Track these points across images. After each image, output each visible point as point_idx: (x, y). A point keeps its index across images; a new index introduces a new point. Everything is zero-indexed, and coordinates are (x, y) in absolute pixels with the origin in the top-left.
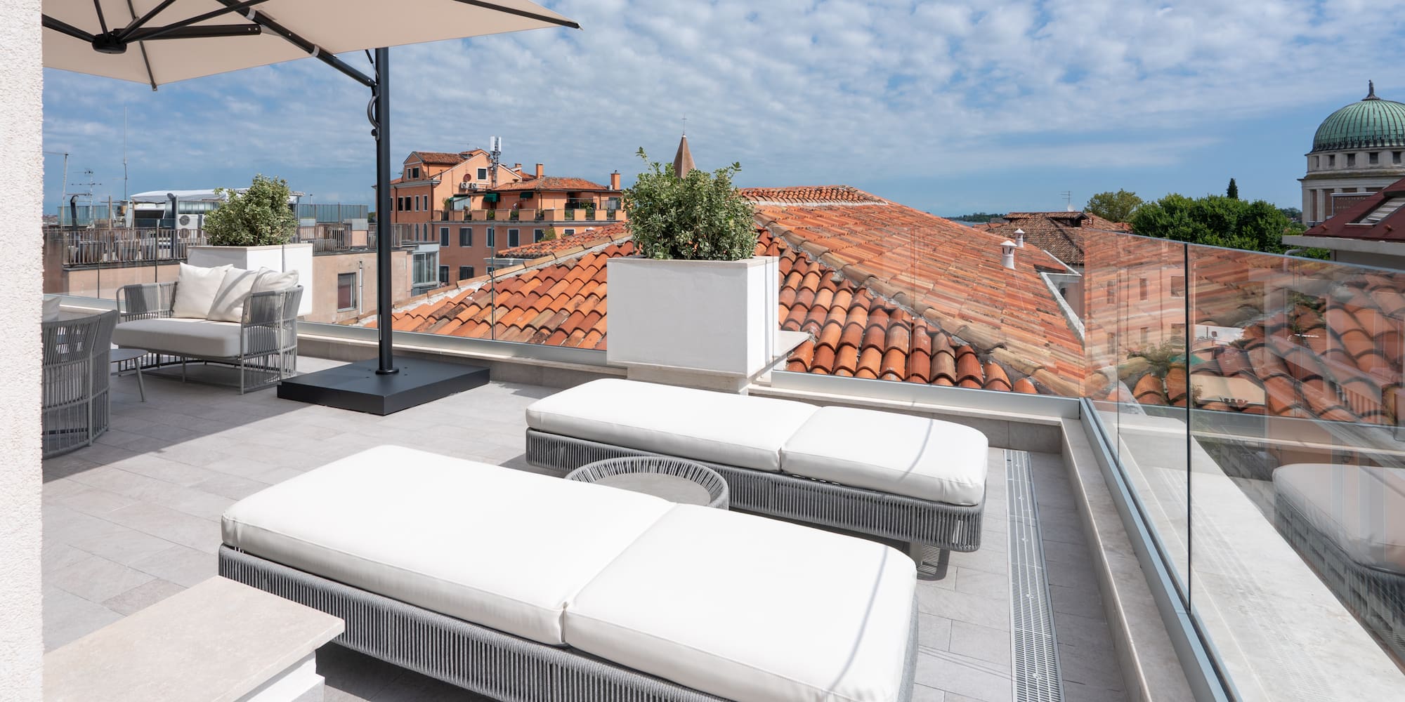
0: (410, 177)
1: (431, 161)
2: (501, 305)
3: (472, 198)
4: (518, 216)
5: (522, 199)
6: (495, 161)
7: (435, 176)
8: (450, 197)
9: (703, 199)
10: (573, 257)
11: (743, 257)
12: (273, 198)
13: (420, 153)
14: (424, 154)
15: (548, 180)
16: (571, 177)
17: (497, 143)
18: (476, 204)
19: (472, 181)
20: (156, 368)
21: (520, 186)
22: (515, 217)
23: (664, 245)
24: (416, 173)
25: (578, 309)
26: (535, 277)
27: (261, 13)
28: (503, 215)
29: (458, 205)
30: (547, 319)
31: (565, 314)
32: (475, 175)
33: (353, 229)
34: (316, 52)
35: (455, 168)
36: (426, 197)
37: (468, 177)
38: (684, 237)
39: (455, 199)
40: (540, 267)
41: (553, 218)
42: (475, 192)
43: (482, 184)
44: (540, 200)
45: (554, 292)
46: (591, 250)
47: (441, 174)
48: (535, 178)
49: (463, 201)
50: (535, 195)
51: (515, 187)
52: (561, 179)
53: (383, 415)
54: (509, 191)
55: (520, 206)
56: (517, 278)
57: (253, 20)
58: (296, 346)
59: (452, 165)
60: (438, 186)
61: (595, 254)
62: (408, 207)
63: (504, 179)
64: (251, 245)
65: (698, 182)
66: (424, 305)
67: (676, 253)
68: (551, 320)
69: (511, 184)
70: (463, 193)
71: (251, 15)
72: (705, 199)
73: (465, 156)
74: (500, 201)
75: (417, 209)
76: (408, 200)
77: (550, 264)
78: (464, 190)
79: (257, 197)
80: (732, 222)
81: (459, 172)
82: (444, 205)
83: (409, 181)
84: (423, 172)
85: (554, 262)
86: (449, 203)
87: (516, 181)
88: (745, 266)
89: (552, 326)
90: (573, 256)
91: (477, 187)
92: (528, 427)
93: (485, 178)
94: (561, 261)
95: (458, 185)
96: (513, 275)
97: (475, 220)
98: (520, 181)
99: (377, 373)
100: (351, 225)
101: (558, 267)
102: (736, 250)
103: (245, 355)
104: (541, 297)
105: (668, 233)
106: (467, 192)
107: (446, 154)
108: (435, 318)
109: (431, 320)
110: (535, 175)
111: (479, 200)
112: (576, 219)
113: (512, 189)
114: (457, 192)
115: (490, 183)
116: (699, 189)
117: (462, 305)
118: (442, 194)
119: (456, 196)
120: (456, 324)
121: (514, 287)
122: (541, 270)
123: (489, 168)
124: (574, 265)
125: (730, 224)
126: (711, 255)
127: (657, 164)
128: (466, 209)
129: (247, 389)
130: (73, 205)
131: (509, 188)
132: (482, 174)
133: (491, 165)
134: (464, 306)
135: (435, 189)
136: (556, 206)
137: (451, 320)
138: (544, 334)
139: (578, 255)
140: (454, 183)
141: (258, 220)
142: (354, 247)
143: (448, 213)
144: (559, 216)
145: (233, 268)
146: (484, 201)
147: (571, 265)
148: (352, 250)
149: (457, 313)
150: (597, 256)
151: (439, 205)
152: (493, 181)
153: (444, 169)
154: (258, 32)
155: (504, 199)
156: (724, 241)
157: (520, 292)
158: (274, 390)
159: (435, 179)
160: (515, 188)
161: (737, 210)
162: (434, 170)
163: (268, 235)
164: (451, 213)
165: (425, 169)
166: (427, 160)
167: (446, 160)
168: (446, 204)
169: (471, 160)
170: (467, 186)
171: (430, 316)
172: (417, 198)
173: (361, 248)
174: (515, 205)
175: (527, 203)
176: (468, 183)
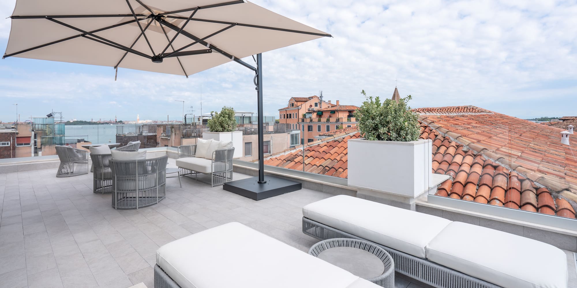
0: (290, 106)
1: (298, 100)
2: (311, 156)
3: (312, 113)
4: (329, 120)
5: (331, 114)
6: (321, 100)
7: (299, 106)
9: (392, 113)
10: (342, 137)
11: (413, 140)
12: (229, 115)
13: (294, 98)
15: (341, 106)
16: (349, 105)
17: (321, 93)
18: (314, 116)
19: (313, 108)
20: (190, 175)
21: (330, 109)
22: (328, 120)
23: (373, 134)
24: (293, 105)
25: (341, 159)
26: (325, 145)
27: (212, 45)
28: (324, 119)
29: (308, 116)
30: (328, 163)
31: (336, 161)
32: (313, 105)
33: (269, 125)
34: (233, 58)
35: (306, 103)
36: (296, 113)
37: (311, 106)
38: (382, 130)
39: (306, 114)
41: (343, 120)
42: (314, 112)
43: (316, 109)
44: (338, 114)
45: (332, 152)
46: (349, 135)
47: (301, 105)
48: (336, 106)
49: (309, 115)
50: (336, 112)
51: (328, 109)
52: (346, 106)
53: (256, 200)
54: (326, 111)
55: (330, 117)
57: (209, 47)
58: (232, 169)
59: (306, 101)
60: (301, 109)
62: (290, 117)
63: (324, 107)
64: (222, 132)
65: (390, 105)
66: (282, 155)
67: (379, 138)
68: (330, 164)
69: (327, 108)
71: (208, 46)
72: (393, 113)
73: (310, 98)
74: (323, 115)
75: (294, 118)
76: (290, 115)
77: (332, 140)
78: (310, 111)
79: (223, 114)
80: (406, 123)
81: (308, 104)
82: (302, 116)
83: (290, 108)
86: (304, 116)
87: (329, 107)
88: (413, 145)
89: (330, 166)
92: (303, 216)
93: (317, 106)
94: (336, 139)
95: (308, 109)
96: (317, 144)
97: (314, 122)
98: (330, 107)
99: (258, 183)
100: (268, 123)
101: (335, 141)
102: (409, 137)
103: (213, 173)
104: (327, 153)
105: (376, 128)
106: (311, 112)
107: (303, 98)
108: (285, 160)
109: (284, 161)
110: (336, 104)
111: (315, 114)
112: (352, 121)
113: (327, 110)
114: (307, 111)
115: (319, 108)
116: (390, 108)
117: (296, 156)
118: (302, 112)
119: (307, 113)
120: (293, 163)
121: (316, 149)
122: (328, 142)
124: (342, 140)
125: (406, 124)
126: (396, 139)
127: (371, 97)
128: (310, 118)
129: (214, 185)
130: (185, 117)
131: (326, 109)
132: (316, 105)
133: (319, 101)
134: (297, 156)
135: (299, 111)
136: (343, 116)
137: (291, 162)
138: (327, 169)
139: (344, 137)
140: (306, 108)
141: (224, 123)
142: (270, 132)
143: (304, 119)
144: (345, 120)
145: (214, 140)
146: (317, 114)
147: (340, 141)
148: (269, 133)
149: (294, 159)
150: (351, 137)
152: (320, 107)
153: (302, 103)
154: (211, 52)
155: (324, 113)
156: (402, 132)
157: (318, 151)
158: (222, 187)
160: (329, 110)
161: (409, 118)
162: (299, 104)
163: (227, 128)
164: (305, 119)
165: (296, 103)
166: (296, 100)
167: (303, 100)
168: (303, 116)
169: (312, 100)
170: (311, 109)
171: (284, 160)
172: (293, 114)
173: (272, 132)
174: (328, 116)
175: (333, 115)
176: (311, 108)
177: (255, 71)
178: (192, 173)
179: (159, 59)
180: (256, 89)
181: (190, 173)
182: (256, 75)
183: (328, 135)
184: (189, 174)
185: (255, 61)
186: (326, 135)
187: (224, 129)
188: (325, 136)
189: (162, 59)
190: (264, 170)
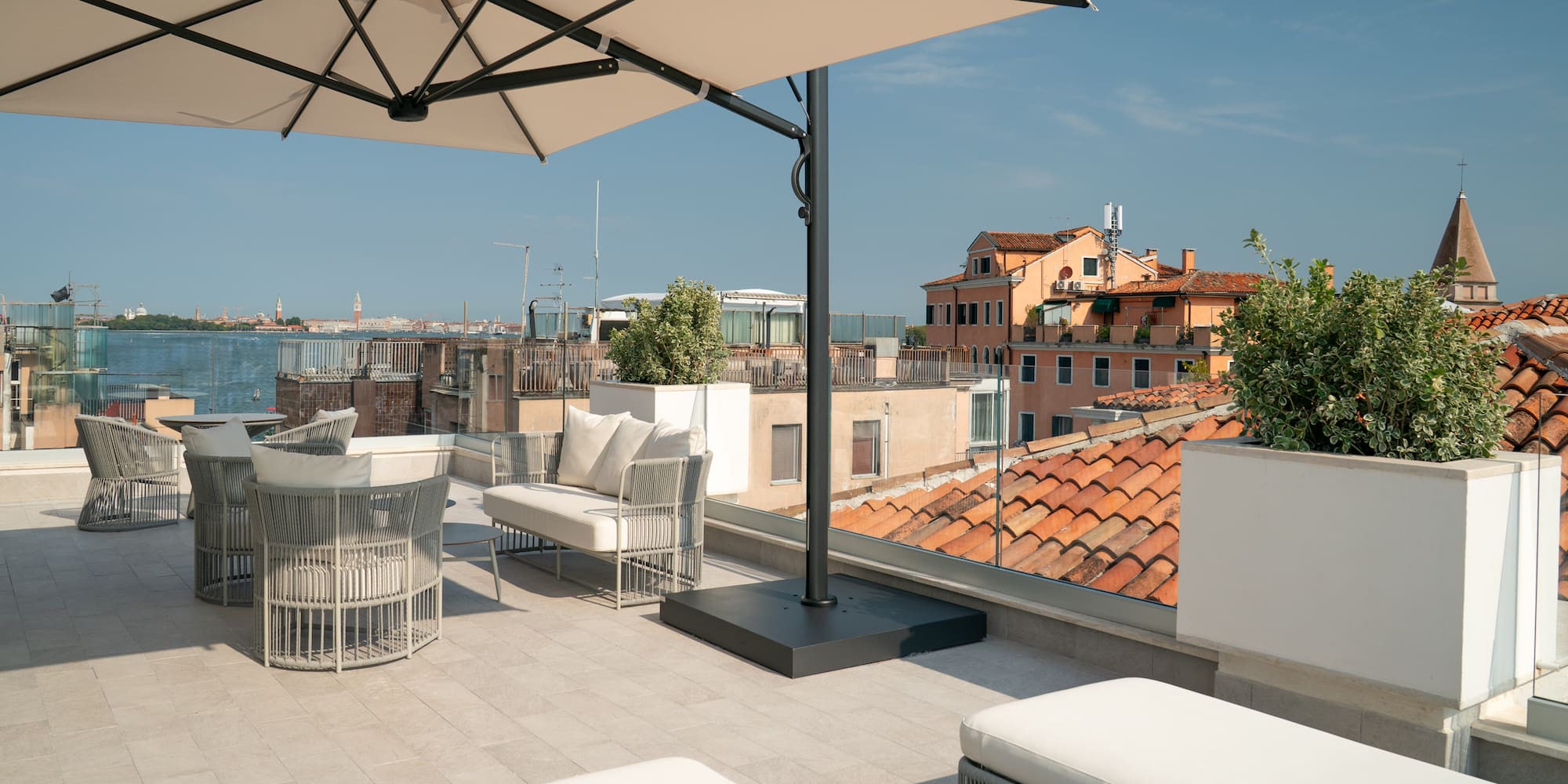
0: (976, 272)
1: (1009, 246)
2: (1038, 502)
3: (1073, 305)
4: (1149, 338)
5: (1156, 309)
6: (1112, 245)
8: (1038, 303)
9: (1375, 334)
10: (1178, 422)
11: (1468, 454)
12: (695, 315)
13: (993, 235)
14: (997, 235)
15: (1202, 276)
16: (1242, 273)
17: (1115, 215)
18: (1078, 315)
19: (1074, 279)
20: (538, 552)
21: (1154, 286)
22: (1142, 339)
23: (1294, 422)
24: (986, 265)
25: (1170, 520)
26: (1104, 456)
27: (618, 40)
28: (1124, 330)
29: (1051, 317)
30: (1112, 533)
31: (1146, 528)
32: (1078, 269)
33: (878, 354)
34: (704, 90)
35: (1046, 257)
36: (1000, 304)
37: (1067, 272)
38: (1330, 407)
39: (1046, 307)
40: (1116, 438)
41: (1208, 340)
42: (1081, 297)
43: (1090, 284)
44: (1187, 307)
45: (1133, 486)
46: (1211, 412)
47: (1024, 267)
48: (1181, 273)
49: (1059, 309)
50: (1178, 301)
51: (1144, 288)
52: (1225, 276)
53: (789, 674)
54: (1134, 294)
55: (1153, 320)
56: (1073, 455)
57: (607, 53)
58: (702, 542)
59: (1044, 251)
60: (1020, 285)
61: (1219, 419)
62: (973, 320)
63: (1127, 274)
64: (665, 383)
65: (1367, 299)
66: (917, 490)
67: (1318, 440)
68: (1116, 538)
69: (1138, 282)
70: (1057, 297)
71: (604, 46)
72: (1380, 334)
73: (1061, 239)
74: (1118, 311)
75: (988, 322)
76: (974, 307)
77: (1134, 433)
78: (1061, 291)
79: (671, 312)
80: (1438, 383)
81: (1054, 262)
82: (1028, 317)
83: (975, 278)
84: (997, 263)
85: (1141, 431)
86: (1037, 313)
87: (1147, 277)
88: (1465, 475)
89: (1118, 548)
90: (1176, 421)
91: (1083, 288)
92: (963, 755)
93: (1096, 274)
94: (1153, 428)
95: (1052, 285)
96: (1068, 450)
97: (1078, 341)
98: (1154, 278)
99: (803, 603)
100: (873, 347)
101: (1148, 440)
102: (1450, 441)
103: (623, 552)
104: (1108, 492)
105: (1306, 399)
106: (1064, 296)
107: (1033, 236)
108: (929, 514)
109: (924, 517)
110: (1180, 268)
111: (1085, 307)
113: (1140, 291)
114: (1048, 296)
115: (1103, 282)
116: (1366, 314)
117: (977, 495)
118: (1027, 296)
119: (1047, 302)
120: (960, 528)
121: (1064, 473)
122: (1116, 444)
123: (1103, 256)
124: (1177, 437)
125: (1435, 385)
126: (1392, 449)
127: (1289, 263)
128: (1063, 323)
129: (625, 602)
130: (531, 311)
131: (1135, 289)
132: (1090, 267)
133: (1106, 251)
134: (980, 499)
135: (1015, 292)
137: (953, 520)
138: (1102, 560)
139: (1187, 420)
140: (1045, 282)
141: (672, 346)
142: (879, 381)
143: (1034, 330)
145: (631, 417)
146: (1094, 311)
147: (1171, 437)
148: (876, 385)
149: (965, 510)
150: (1222, 424)
151: (1020, 317)
152: (1109, 279)
153: (1029, 257)
154: (615, 70)
155: (1125, 308)
156: (1421, 419)
157: (1073, 481)
158: (656, 609)
159: (1014, 275)
160: (1146, 290)
161: (1455, 358)
162: (1013, 260)
163: (687, 369)
164: (1039, 330)
165: (999, 258)
166: (1003, 245)
167: (1032, 245)
168: (1030, 314)
169: (1072, 245)
170: (1066, 287)
171: (922, 511)
172: (988, 304)
173: (888, 381)
174: (1144, 318)
175: (1163, 314)
176: (1067, 282)
177: (796, 140)
178: (547, 548)
179: (415, 106)
180: (802, 213)
181: (537, 545)
182: (803, 156)
183: (1133, 404)
184: (533, 549)
185: (799, 99)
186: (1125, 403)
187: (675, 375)
188: (1124, 408)
189: (426, 109)
190: (830, 553)
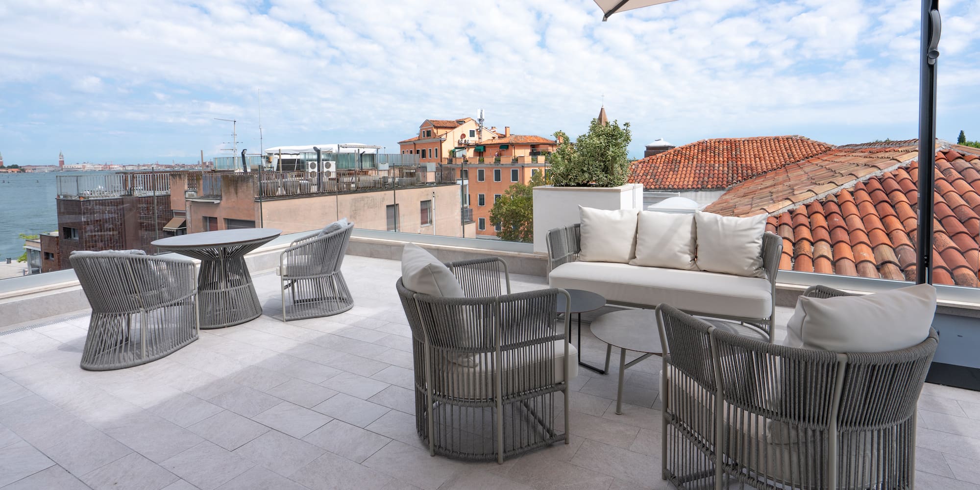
0: (424, 136)
1: (439, 125)
3: (467, 149)
6: (480, 125)
7: (442, 135)
8: (453, 148)
13: (431, 121)
14: (433, 121)
15: (516, 137)
16: (531, 135)
17: (481, 113)
18: (470, 153)
19: (466, 138)
21: (497, 141)
24: (429, 134)
28: (489, 160)
29: (459, 154)
32: (468, 134)
35: (455, 130)
36: (436, 149)
37: (463, 136)
39: (457, 150)
41: (523, 162)
42: (468, 146)
43: (472, 140)
44: (513, 150)
47: (446, 134)
48: (506, 136)
49: (461, 151)
50: (509, 147)
52: (525, 136)
54: (491, 144)
59: (453, 128)
60: (445, 142)
62: (424, 156)
63: (486, 137)
69: (492, 140)
70: (460, 146)
73: (461, 122)
74: (485, 151)
75: (430, 157)
76: (424, 151)
78: (461, 144)
81: (457, 132)
82: (448, 154)
83: (424, 139)
84: (434, 132)
86: (453, 153)
87: (494, 138)
91: (470, 142)
93: (474, 136)
95: (457, 141)
97: (471, 164)
98: (497, 138)
106: (463, 146)
107: (448, 121)
110: (505, 134)
111: (472, 150)
112: (538, 162)
113: (493, 143)
114: (457, 146)
115: (478, 139)
118: (447, 147)
119: (456, 148)
123: (477, 130)
128: (464, 156)
131: (490, 142)
132: (472, 134)
133: (478, 128)
135: (443, 144)
136: (524, 153)
140: (455, 140)
142: (429, 183)
143: (452, 159)
144: (527, 160)
146: (475, 151)
151: (446, 154)
152: (479, 138)
153: (448, 131)
155: (487, 149)
159: (442, 137)
160: (495, 142)
162: (441, 132)
164: (454, 159)
165: (435, 131)
166: (436, 125)
167: (449, 125)
168: (450, 153)
169: (464, 125)
170: (463, 142)
172: (430, 150)
174: (496, 153)
175: (505, 152)
176: (464, 140)
